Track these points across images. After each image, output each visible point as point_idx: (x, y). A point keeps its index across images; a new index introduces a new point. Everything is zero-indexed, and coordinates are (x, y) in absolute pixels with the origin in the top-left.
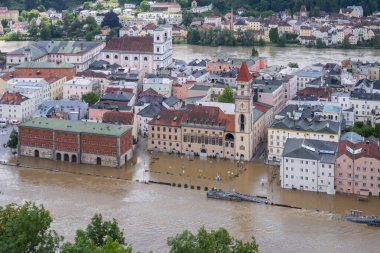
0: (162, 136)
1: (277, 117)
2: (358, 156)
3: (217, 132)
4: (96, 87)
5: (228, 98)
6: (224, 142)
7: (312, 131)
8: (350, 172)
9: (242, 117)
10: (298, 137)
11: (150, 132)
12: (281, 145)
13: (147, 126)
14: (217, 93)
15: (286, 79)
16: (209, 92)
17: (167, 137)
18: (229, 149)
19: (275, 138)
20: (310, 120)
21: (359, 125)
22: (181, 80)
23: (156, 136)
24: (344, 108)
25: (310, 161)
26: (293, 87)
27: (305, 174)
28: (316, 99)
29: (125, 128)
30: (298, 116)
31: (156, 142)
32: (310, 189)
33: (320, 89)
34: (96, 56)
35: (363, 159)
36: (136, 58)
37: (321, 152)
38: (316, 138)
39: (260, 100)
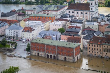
0: (94, 49)
4: (64, 26)
11: (88, 47)
13: (87, 44)
17: (96, 49)
22: (103, 23)
23: (91, 49)
29: (77, 44)
31: (91, 52)
34: (64, 11)
36: (82, 13)
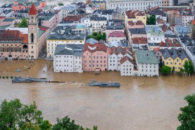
1: (52, 33)
2: (94, 51)
3: (18, 45)
5: (24, 25)
6: (22, 50)
7: (71, 39)
8: (90, 59)
9: (32, 35)
10: (63, 43)
12: (54, 49)
14: (18, 22)
15: (57, 12)
16: (13, 22)
18: (25, 53)
19: (51, 45)
20: (69, 34)
21: (95, 34)
24: (87, 26)
25: (70, 56)
26: (60, 16)
27: (66, 63)
28: (73, 22)
30: (63, 32)
32: (70, 71)
33: (75, 17)
35: (97, 52)
37: (75, 51)
38: (73, 43)
39: (42, 25)
